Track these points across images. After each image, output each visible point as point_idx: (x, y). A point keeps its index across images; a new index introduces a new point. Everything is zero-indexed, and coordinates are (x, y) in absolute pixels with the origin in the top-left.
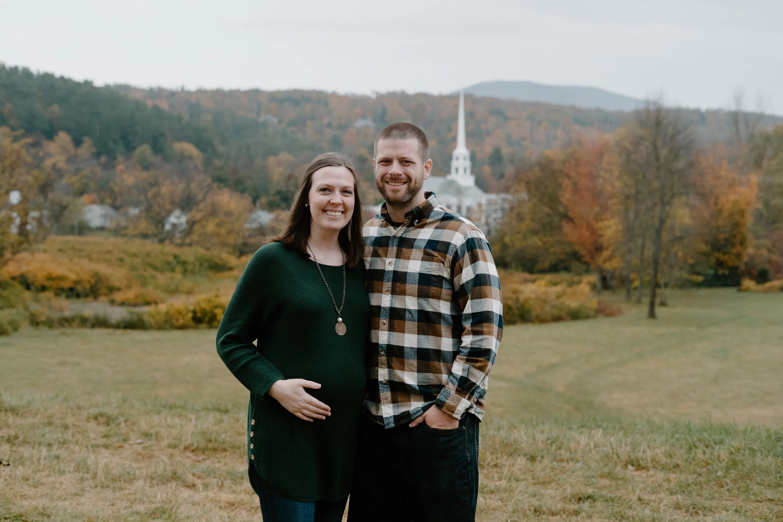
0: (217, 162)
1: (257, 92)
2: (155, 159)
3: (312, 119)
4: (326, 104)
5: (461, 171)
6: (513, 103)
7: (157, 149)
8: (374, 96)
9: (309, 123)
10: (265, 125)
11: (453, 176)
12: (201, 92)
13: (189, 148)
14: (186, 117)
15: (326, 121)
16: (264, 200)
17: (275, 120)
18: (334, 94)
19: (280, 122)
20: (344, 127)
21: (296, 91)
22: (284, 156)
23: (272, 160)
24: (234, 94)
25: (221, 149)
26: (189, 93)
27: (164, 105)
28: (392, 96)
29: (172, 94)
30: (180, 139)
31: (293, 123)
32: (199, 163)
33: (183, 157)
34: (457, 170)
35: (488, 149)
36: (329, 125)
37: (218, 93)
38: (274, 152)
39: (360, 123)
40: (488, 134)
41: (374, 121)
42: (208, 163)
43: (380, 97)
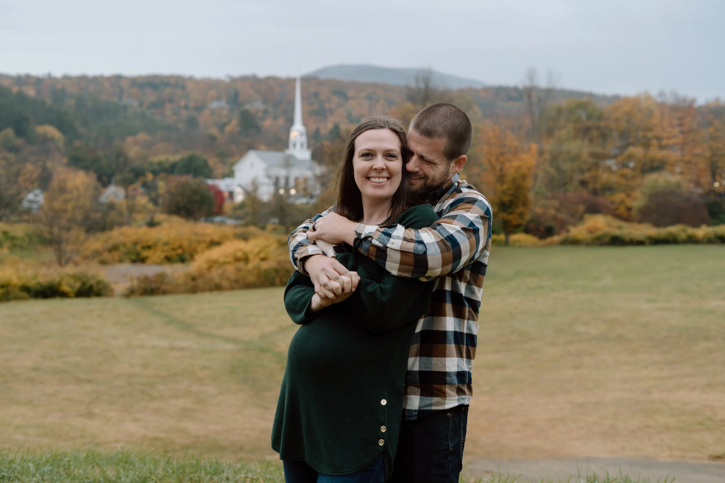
0: (77, 143)
1: (118, 78)
2: (19, 142)
3: (171, 101)
4: (183, 88)
5: (298, 146)
6: (354, 85)
7: (20, 132)
8: (227, 80)
9: (168, 106)
10: (125, 108)
11: (291, 151)
12: (66, 78)
13: (51, 131)
14: (49, 101)
15: (183, 103)
16: (118, 177)
17: (135, 104)
18: (191, 79)
19: (141, 104)
20: (199, 108)
21: (155, 77)
22: (142, 136)
23: (130, 140)
24: (97, 80)
25: (82, 131)
26: (55, 80)
27: (31, 92)
28: (244, 79)
29: (38, 81)
30: (42, 123)
31: (153, 105)
32: (61, 144)
33: (46, 139)
34: (294, 145)
35: (330, 126)
36: (186, 107)
37: (83, 79)
38: (133, 133)
39: (215, 105)
40: (331, 112)
41: (228, 102)
42: (68, 143)
43: (234, 80)
